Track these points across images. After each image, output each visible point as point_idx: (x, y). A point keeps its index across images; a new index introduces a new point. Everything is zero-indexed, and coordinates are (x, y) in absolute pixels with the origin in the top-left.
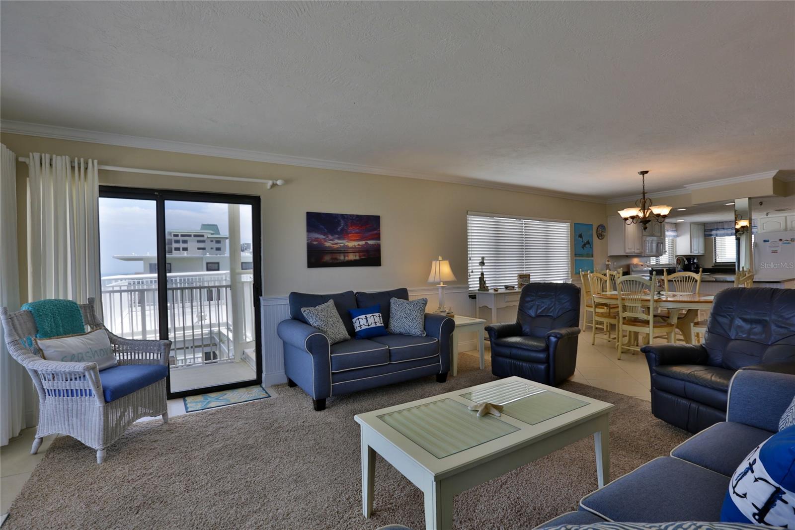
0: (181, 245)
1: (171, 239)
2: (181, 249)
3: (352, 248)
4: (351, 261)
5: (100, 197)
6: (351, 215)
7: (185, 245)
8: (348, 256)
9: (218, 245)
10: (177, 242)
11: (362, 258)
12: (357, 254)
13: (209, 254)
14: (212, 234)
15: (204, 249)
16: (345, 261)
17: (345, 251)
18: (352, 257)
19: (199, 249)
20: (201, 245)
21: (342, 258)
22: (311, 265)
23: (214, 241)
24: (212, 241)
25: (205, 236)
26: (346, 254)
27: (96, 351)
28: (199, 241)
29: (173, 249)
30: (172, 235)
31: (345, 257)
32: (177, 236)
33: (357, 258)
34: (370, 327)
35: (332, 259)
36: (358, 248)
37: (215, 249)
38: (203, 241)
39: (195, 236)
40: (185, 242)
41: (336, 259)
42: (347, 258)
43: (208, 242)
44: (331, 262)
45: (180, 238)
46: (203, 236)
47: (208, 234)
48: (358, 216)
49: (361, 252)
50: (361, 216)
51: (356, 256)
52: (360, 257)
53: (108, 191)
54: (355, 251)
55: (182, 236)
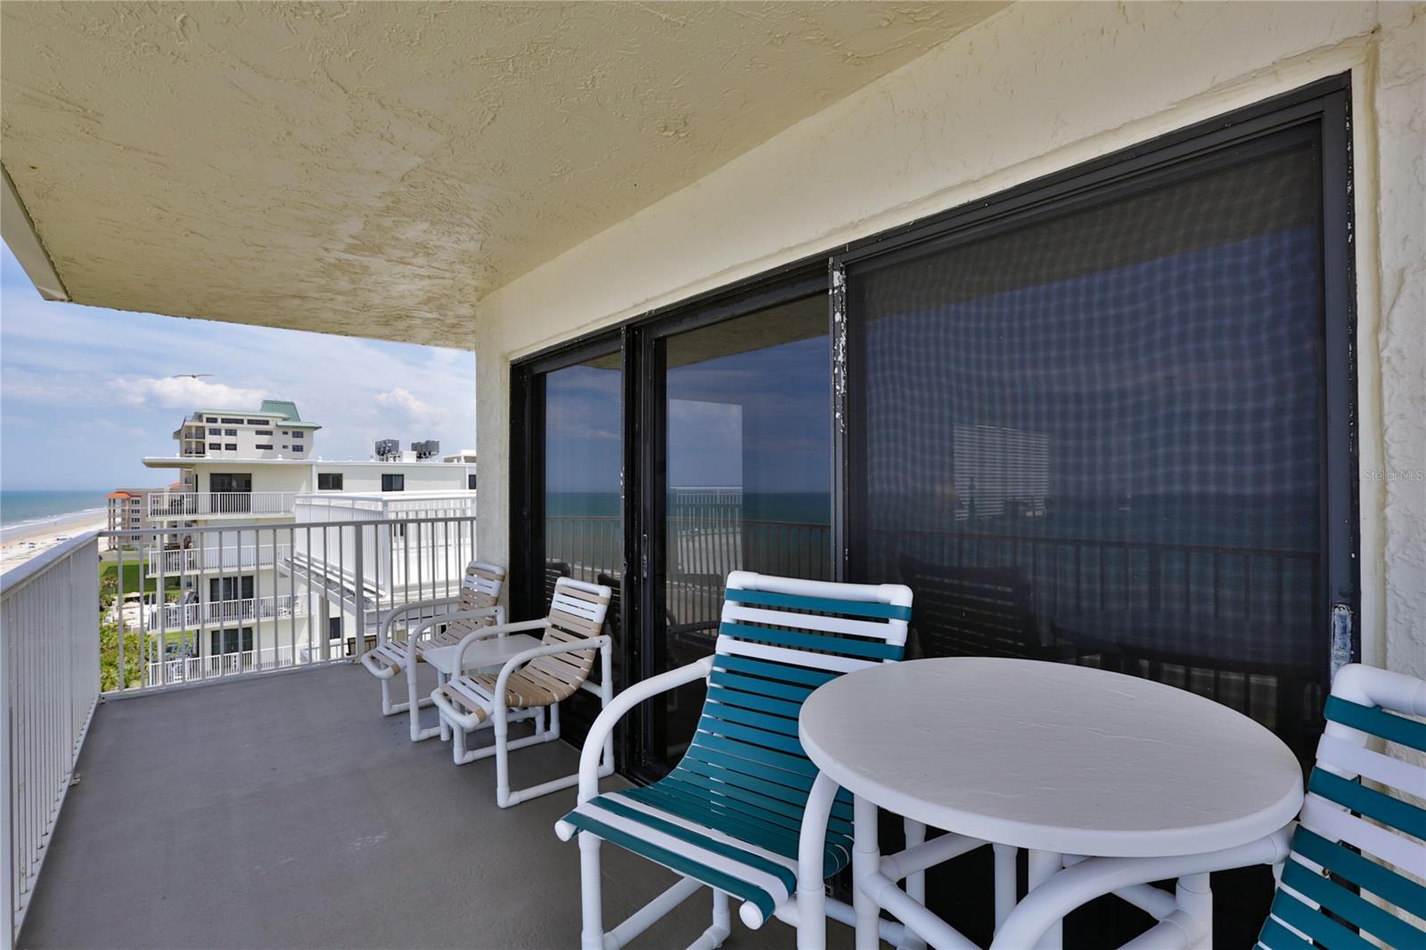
0: (224, 439)
1: (203, 428)
2: (223, 447)
7: (231, 440)
9: (298, 442)
10: (215, 432)
13: (284, 458)
14: (284, 419)
15: (270, 447)
19: (258, 447)
20: (264, 440)
23: (290, 434)
24: (285, 433)
25: (271, 423)
28: (259, 433)
29: (207, 447)
30: (205, 420)
32: (215, 420)
37: (290, 448)
38: (269, 433)
39: (250, 422)
40: (232, 433)
43: (278, 434)
45: (219, 425)
46: (267, 423)
47: (278, 420)
55: (224, 421)
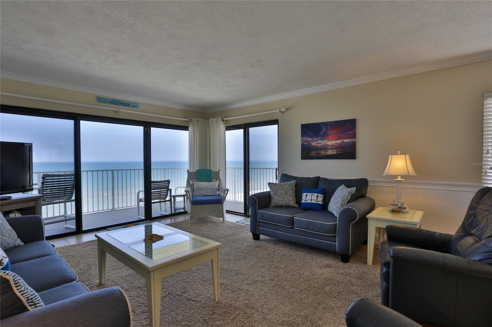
3: (331, 146)
4: (330, 155)
5: (226, 130)
6: (330, 122)
8: (327, 152)
11: (339, 153)
12: (335, 150)
16: (325, 155)
17: (325, 148)
18: (330, 152)
21: (323, 153)
22: (303, 158)
26: (326, 150)
27: (209, 188)
31: (325, 152)
33: (335, 153)
34: (307, 202)
35: (316, 154)
36: (335, 146)
41: (319, 154)
42: (327, 153)
44: (316, 156)
48: (336, 122)
49: (337, 149)
50: (339, 121)
51: (334, 151)
52: (337, 152)
53: (229, 128)
54: (333, 147)
